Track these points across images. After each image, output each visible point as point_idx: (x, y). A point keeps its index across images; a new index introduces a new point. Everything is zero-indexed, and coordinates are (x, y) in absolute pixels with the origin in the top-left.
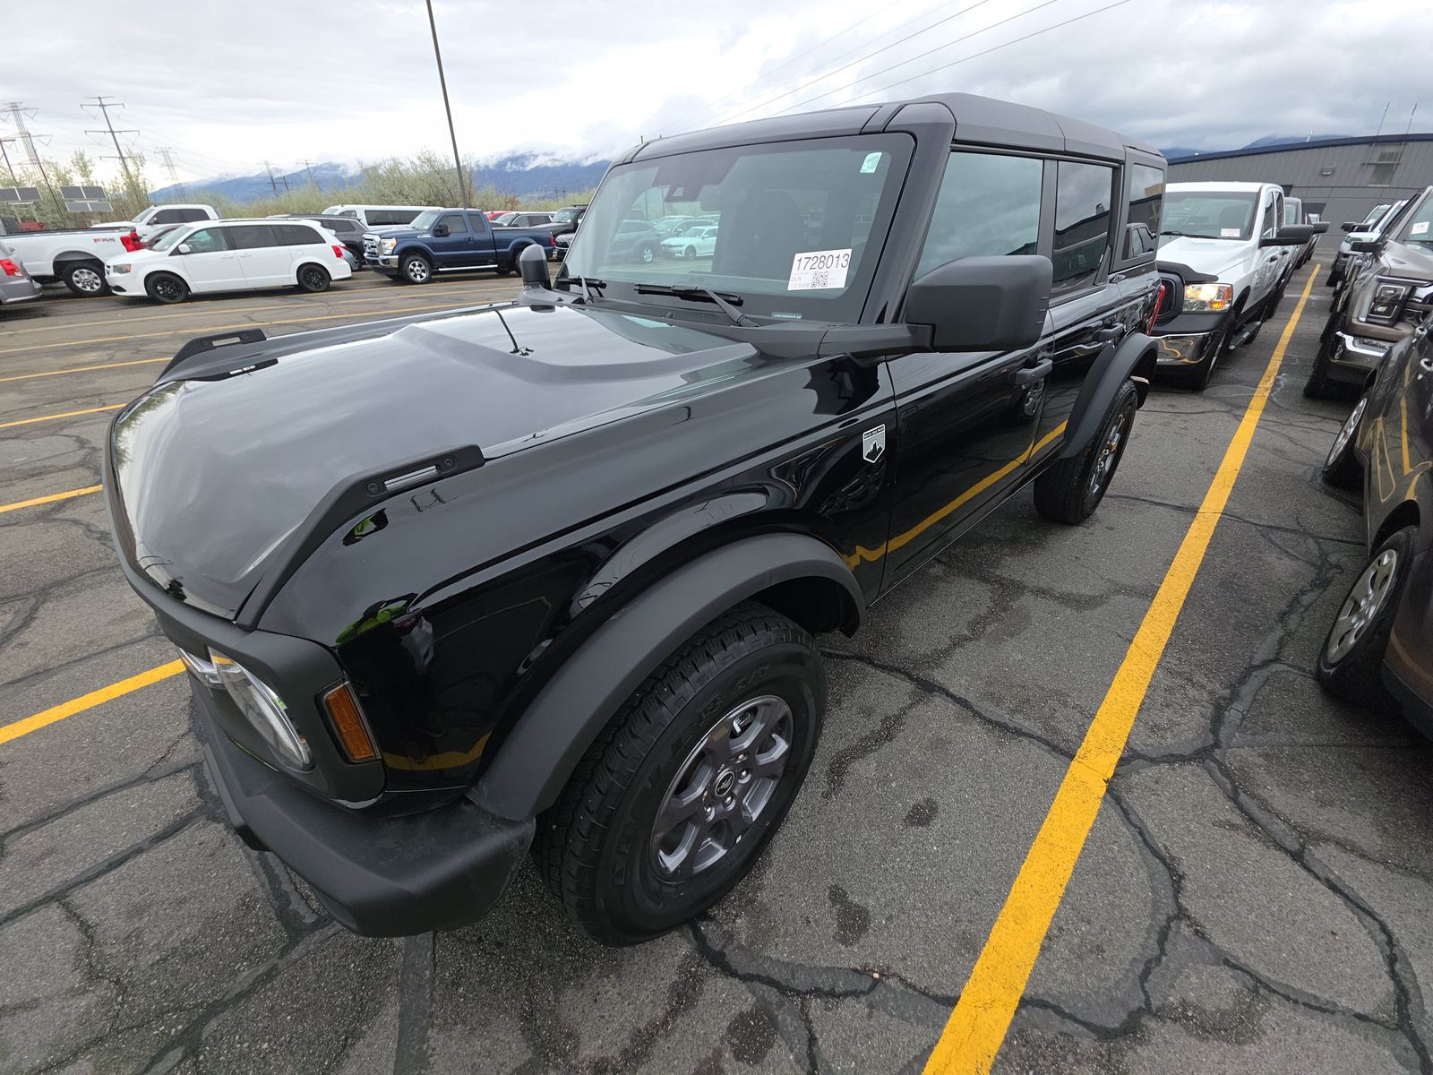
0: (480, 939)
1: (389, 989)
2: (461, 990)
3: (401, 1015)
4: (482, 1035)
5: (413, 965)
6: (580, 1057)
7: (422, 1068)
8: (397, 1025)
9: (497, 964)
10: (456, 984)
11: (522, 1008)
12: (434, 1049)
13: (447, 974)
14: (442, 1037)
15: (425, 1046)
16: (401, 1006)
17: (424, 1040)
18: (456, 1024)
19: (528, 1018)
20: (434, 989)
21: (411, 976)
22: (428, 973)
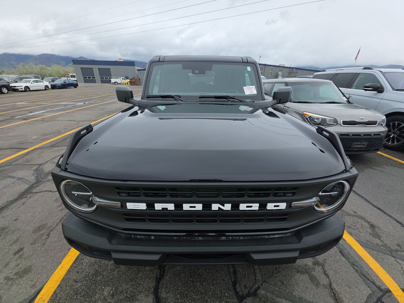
0: (273, 272)
1: (277, 300)
2: (285, 282)
3: (286, 299)
4: (299, 283)
5: (272, 291)
6: (311, 266)
7: (303, 300)
8: (289, 302)
9: (281, 271)
10: (283, 283)
11: (295, 272)
12: (299, 295)
13: (279, 284)
14: (296, 292)
15: (297, 297)
16: (284, 298)
17: (295, 296)
18: (294, 287)
19: (298, 271)
20: (282, 289)
21: (276, 293)
22: (276, 288)
